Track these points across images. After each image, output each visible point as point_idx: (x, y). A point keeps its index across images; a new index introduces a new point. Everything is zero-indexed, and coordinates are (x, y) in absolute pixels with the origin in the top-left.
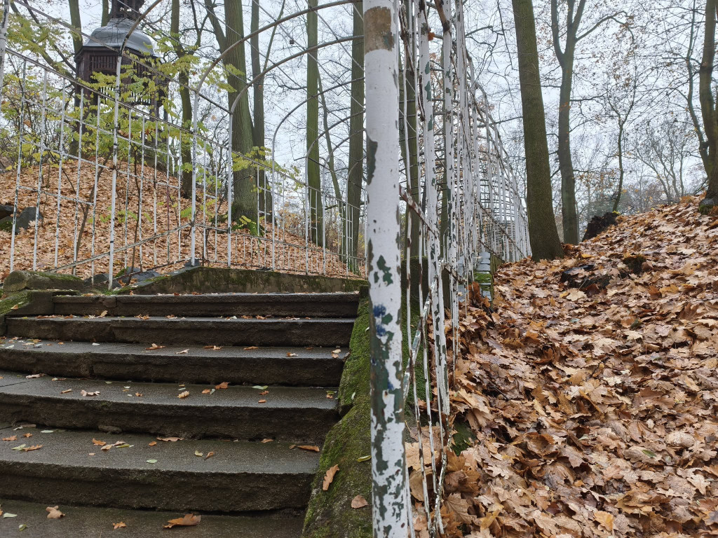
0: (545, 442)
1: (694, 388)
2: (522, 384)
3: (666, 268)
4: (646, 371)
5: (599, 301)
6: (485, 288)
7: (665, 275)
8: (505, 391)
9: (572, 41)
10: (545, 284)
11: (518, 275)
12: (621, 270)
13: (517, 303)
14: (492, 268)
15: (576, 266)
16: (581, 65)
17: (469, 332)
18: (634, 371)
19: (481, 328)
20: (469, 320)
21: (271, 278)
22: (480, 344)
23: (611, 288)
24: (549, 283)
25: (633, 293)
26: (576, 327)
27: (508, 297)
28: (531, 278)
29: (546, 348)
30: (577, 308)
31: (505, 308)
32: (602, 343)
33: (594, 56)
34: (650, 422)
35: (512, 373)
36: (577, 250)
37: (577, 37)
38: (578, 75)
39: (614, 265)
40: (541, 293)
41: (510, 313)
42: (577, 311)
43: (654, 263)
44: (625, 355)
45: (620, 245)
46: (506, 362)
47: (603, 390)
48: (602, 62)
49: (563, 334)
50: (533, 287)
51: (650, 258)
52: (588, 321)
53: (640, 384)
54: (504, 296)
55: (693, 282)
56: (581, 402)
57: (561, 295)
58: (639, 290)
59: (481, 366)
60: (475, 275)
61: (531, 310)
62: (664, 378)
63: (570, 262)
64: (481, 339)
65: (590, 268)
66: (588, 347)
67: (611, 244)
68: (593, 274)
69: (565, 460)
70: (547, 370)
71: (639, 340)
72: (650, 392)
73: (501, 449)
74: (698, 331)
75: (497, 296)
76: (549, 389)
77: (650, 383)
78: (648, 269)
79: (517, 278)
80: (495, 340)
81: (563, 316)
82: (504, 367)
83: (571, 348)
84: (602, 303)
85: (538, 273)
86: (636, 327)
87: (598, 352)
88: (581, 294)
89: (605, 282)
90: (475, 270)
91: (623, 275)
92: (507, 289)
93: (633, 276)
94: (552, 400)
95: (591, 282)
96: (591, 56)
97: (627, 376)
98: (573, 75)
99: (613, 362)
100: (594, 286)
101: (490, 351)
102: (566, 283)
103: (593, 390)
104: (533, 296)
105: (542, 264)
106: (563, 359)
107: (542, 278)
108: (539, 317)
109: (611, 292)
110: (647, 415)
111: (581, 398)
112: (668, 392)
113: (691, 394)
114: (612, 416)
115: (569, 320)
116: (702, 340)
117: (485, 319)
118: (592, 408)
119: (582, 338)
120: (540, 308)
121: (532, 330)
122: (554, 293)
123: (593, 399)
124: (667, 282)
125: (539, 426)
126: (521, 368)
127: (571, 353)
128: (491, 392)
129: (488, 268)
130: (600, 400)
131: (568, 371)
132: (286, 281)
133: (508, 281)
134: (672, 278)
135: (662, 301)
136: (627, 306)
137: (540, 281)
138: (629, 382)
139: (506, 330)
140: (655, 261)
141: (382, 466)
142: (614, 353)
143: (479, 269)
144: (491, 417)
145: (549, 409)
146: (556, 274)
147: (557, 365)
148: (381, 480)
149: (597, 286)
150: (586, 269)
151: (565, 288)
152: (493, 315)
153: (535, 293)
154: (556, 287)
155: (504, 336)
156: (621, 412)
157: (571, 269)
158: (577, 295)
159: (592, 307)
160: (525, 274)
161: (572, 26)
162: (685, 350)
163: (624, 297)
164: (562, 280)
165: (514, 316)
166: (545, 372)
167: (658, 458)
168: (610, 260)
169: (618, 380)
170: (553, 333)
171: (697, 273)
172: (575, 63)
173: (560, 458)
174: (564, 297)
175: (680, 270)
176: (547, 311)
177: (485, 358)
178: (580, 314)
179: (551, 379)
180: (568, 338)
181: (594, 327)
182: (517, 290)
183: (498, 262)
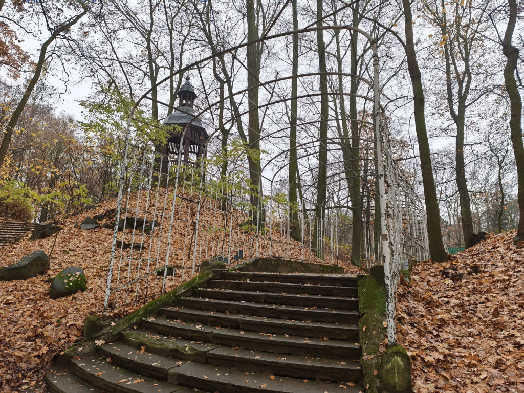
0: (426, 329)
1: (482, 317)
2: (420, 313)
3: (488, 271)
4: (467, 311)
5: (457, 285)
6: (406, 277)
7: (487, 275)
8: (414, 315)
9: (462, 108)
10: (435, 276)
11: (423, 270)
12: (469, 272)
13: (421, 284)
14: (410, 267)
15: (450, 268)
16: (470, 121)
17: (400, 294)
18: (463, 311)
19: (405, 293)
20: (400, 290)
21: (288, 264)
22: (405, 299)
23: (463, 279)
24: (437, 275)
25: (472, 282)
26: (445, 295)
27: (417, 281)
28: (429, 272)
29: (430, 302)
30: (448, 287)
31: (415, 286)
32: (454, 301)
33: (480, 115)
34: (463, 326)
35: (417, 309)
36: (455, 258)
37: (466, 105)
38: (469, 127)
39: (466, 269)
40: (432, 280)
41: (417, 288)
42: (447, 289)
43: (483, 269)
44: (461, 306)
45: (477, 256)
46: (415, 306)
47: (450, 316)
48: (486, 119)
49: (439, 298)
50: (429, 277)
51: (482, 266)
52: (451, 293)
53: (463, 315)
54: (415, 281)
55: (496, 278)
56: (442, 320)
57: (442, 281)
58: (475, 281)
59: (405, 306)
60: (402, 271)
61: (427, 287)
62: (472, 313)
63: (448, 265)
64: (405, 297)
65: (456, 269)
66: (448, 303)
67: (473, 255)
68: (456, 273)
69: (432, 333)
70: (430, 310)
71: (468, 301)
72: (466, 318)
73: (412, 328)
74: (489, 298)
75: (412, 280)
76: (430, 315)
77: (467, 315)
78: (480, 272)
79: (422, 272)
80: (410, 298)
81: (441, 291)
82: (414, 307)
83: (441, 303)
84: (458, 286)
85: (433, 270)
86: (468, 296)
87: (452, 305)
88: (450, 281)
89: (461, 276)
90: (402, 269)
91: (469, 273)
92: (417, 277)
93: (474, 274)
94: (431, 319)
95: (455, 276)
96: (477, 115)
97: (460, 313)
98: (465, 128)
99: (456, 308)
100: (456, 278)
101: (409, 302)
102: (444, 276)
103: (446, 316)
104: (429, 281)
105: (436, 265)
106: (437, 307)
107: (434, 273)
108: (431, 290)
109: (463, 281)
110: (464, 324)
111: (441, 319)
112: (472, 318)
113: (480, 318)
114: (451, 324)
115: (443, 292)
116: (490, 302)
117: (406, 290)
118: (445, 322)
119: (446, 299)
120: (432, 287)
121: (426, 295)
122: (439, 280)
123: (446, 319)
124: (486, 278)
125: (425, 325)
126: (421, 308)
127: (441, 305)
128: (409, 315)
129: (408, 267)
130: (448, 319)
131: (438, 310)
132: (294, 265)
133: (418, 274)
134: (489, 276)
135: (482, 286)
136: (467, 287)
137: (432, 274)
138: (460, 315)
139: (415, 295)
140: (484, 268)
141: (389, 310)
142: (458, 305)
143: (404, 268)
144: (409, 320)
145: (429, 321)
146: (440, 271)
147: (435, 308)
148: (388, 313)
149: (457, 278)
150: (453, 270)
151: (444, 278)
152: (410, 288)
153: (430, 280)
154: (440, 277)
155: (414, 297)
156: (454, 323)
157: (447, 269)
158: (448, 282)
159: (454, 287)
160: (427, 270)
161: (462, 98)
162: (484, 305)
163: (468, 284)
164: (443, 274)
165: (419, 290)
166: (429, 310)
167: (462, 335)
168: (465, 266)
169: (456, 314)
170: (435, 297)
171: (500, 275)
172: (466, 120)
173: (430, 332)
174: (443, 282)
175: (492, 273)
176: (435, 288)
177: (407, 304)
178: (448, 290)
179: (431, 312)
180: (441, 299)
181: (453, 295)
182: (422, 278)
183: (413, 263)
